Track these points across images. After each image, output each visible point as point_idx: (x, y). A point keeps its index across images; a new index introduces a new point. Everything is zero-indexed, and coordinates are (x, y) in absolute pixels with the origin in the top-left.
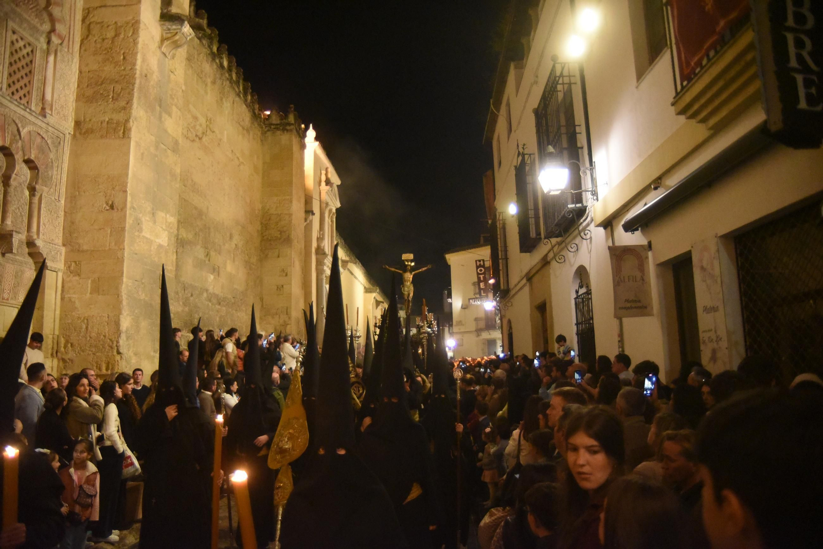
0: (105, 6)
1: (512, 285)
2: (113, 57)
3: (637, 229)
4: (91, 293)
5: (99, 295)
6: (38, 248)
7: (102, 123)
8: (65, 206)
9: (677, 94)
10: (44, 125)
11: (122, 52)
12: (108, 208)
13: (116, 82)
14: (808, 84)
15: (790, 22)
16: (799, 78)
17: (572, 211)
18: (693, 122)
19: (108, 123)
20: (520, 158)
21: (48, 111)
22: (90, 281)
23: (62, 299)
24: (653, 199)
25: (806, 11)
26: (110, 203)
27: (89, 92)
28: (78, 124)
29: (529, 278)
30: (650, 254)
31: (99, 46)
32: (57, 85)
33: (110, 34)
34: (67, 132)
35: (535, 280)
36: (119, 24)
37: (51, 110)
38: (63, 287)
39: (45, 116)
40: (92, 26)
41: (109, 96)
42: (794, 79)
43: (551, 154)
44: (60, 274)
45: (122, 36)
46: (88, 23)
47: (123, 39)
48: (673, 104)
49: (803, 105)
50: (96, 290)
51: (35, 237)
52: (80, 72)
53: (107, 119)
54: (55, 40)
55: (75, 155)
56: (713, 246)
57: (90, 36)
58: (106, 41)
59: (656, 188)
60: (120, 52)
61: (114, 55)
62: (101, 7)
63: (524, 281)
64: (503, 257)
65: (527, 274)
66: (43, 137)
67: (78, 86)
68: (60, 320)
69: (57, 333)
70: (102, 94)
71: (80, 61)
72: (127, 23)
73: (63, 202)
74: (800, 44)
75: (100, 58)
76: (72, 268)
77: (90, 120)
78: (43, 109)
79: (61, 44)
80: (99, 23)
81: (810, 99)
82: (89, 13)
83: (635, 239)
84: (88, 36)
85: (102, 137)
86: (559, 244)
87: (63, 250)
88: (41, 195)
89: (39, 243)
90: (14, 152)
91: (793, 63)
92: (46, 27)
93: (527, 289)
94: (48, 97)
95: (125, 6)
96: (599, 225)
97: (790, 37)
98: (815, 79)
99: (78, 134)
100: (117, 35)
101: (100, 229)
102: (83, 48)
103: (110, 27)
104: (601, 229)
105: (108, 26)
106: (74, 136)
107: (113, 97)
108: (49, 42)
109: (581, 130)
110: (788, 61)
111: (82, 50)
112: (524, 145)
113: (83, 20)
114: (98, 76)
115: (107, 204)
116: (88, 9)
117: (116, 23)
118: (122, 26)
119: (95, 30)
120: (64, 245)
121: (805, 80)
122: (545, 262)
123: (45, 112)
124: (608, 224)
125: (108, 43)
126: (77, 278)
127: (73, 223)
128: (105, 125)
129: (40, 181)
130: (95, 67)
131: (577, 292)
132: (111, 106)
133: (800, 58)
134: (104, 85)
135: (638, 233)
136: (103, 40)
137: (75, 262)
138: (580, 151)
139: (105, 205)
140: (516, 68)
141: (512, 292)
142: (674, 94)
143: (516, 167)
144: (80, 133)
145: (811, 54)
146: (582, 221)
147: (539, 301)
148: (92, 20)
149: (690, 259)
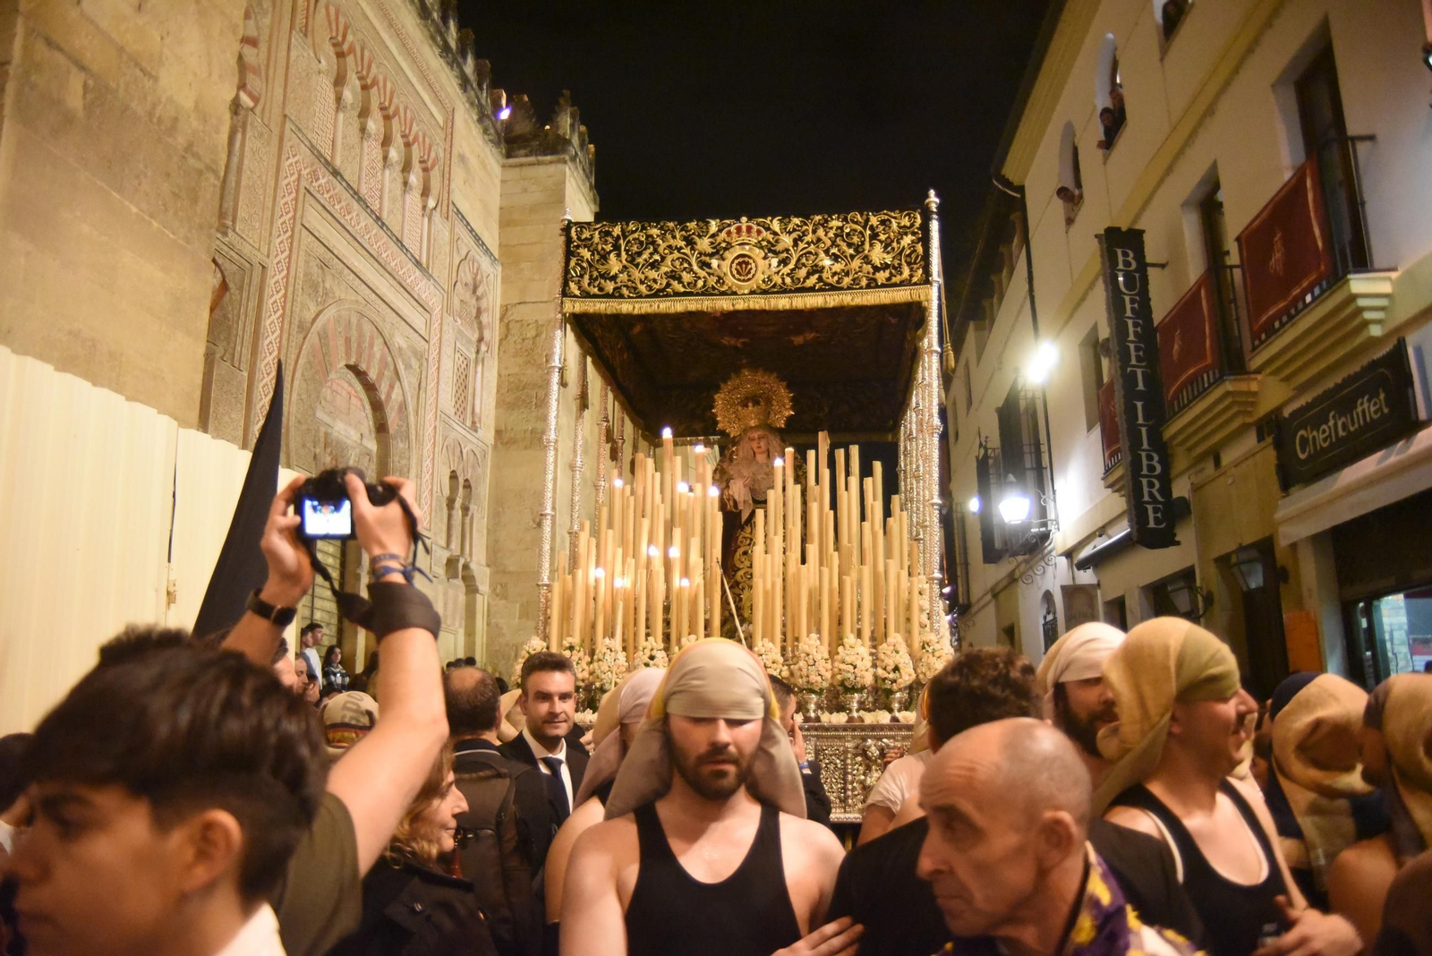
0: (525, 303)
1: (974, 599)
2: (534, 360)
3: (1089, 568)
4: (520, 618)
5: (528, 620)
6: (472, 570)
7: (525, 432)
8: (488, 524)
9: (1106, 471)
10: (475, 441)
11: (544, 354)
12: (535, 526)
13: (539, 387)
14: (1156, 511)
15: (1145, 471)
16: (1150, 507)
17: (1034, 536)
18: (1117, 494)
19: (531, 431)
20: (982, 451)
21: (478, 425)
22: (518, 606)
23: (488, 624)
24: (1101, 543)
25: (1155, 463)
26: (538, 520)
27: (511, 398)
28: (498, 433)
29: (995, 593)
30: (1099, 592)
31: (519, 347)
32: (485, 396)
33: (531, 333)
34: (489, 444)
35: (1001, 597)
36: (540, 323)
37: (480, 424)
38: (488, 611)
39: (476, 431)
40: (511, 326)
41: (531, 402)
42: (1147, 509)
43: (1011, 483)
44: (486, 597)
45: (544, 336)
46: (506, 321)
47: (546, 339)
48: (1103, 479)
49: (1152, 524)
50: (525, 614)
51: (468, 560)
52: (500, 375)
53: (530, 428)
54: (483, 348)
55: (497, 467)
56: (1137, 593)
57: (510, 337)
58: (526, 341)
59: (1100, 536)
60: (541, 354)
61: (536, 357)
62: (519, 303)
63: (989, 597)
64: (963, 562)
65: (992, 589)
66: (475, 454)
67: (498, 391)
68: (487, 647)
69: (484, 660)
70: (524, 400)
71: (499, 363)
72: (549, 322)
73: (486, 519)
74: (1151, 485)
75: (520, 360)
76: (498, 591)
77: (512, 429)
78: (474, 423)
79: (487, 351)
80: (518, 321)
81: (1157, 521)
82: (507, 309)
83: (1087, 577)
84: (506, 336)
85: (526, 448)
86: (1027, 562)
87: (488, 570)
88: (473, 515)
89: (473, 566)
90: (458, 475)
91: (1146, 498)
92: (476, 336)
93: (991, 609)
94: (477, 410)
95: (546, 302)
96: (1061, 555)
97: (1144, 481)
98: (1160, 506)
99: (499, 444)
100: (537, 335)
101: (527, 549)
102: (502, 349)
103: (531, 326)
104: (1064, 559)
105: (528, 325)
106: (495, 447)
107: (536, 404)
108: (478, 352)
109: (1044, 448)
110: (1142, 496)
111: (501, 353)
112: (987, 437)
113: (502, 319)
114: (519, 380)
115: (534, 521)
116: (506, 306)
117: (536, 321)
118: (542, 326)
119: (515, 329)
120: (488, 566)
121: (1154, 508)
122: (1012, 580)
123: (477, 427)
124: (1069, 554)
125: (529, 344)
126: (504, 602)
127: (496, 541)
128: (528, 435)
129: (473, 501)
130: (516, 370)
131: (1045, 618)
132: (534, 414)
133: (1151, 494)
134: (526, 391)
135: (1090, 572)
136: (524, 340)
137: (501, 585)
138: (1044, 471)
139: (531, 523)
140: (977, 329)
141: (974, 609)
142: (1103, 471)
143: (977, 458)
144: (502, 443)
145: (1158, 490)
146: (1046, 544)
147: (1006, 623)
148: (511, 318)
149: (1124, 602)
